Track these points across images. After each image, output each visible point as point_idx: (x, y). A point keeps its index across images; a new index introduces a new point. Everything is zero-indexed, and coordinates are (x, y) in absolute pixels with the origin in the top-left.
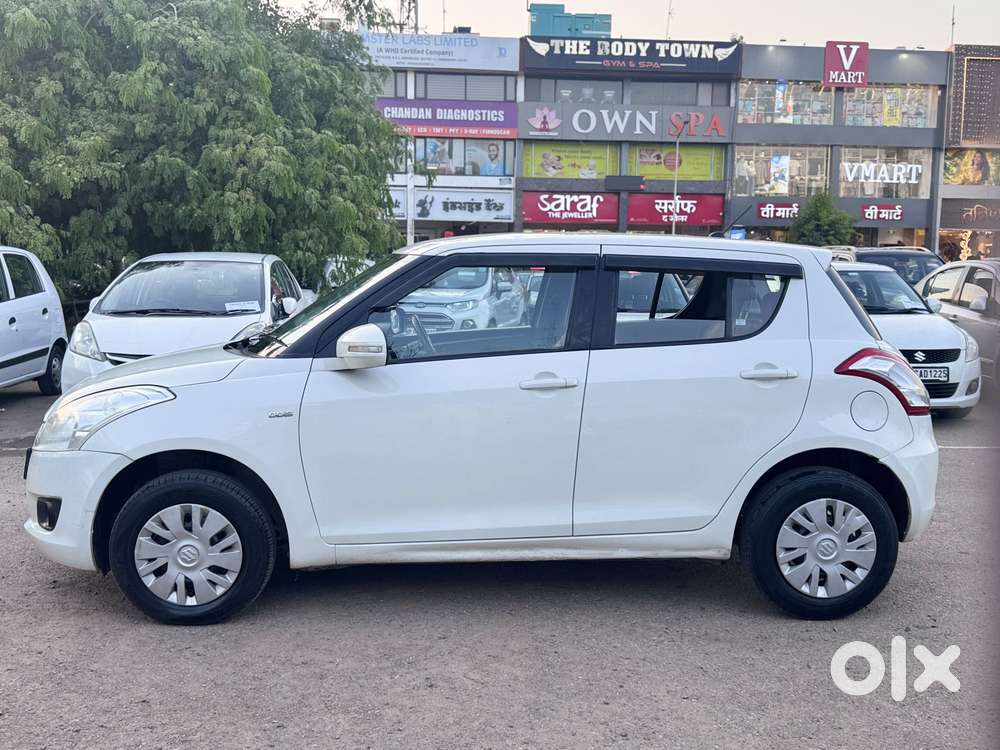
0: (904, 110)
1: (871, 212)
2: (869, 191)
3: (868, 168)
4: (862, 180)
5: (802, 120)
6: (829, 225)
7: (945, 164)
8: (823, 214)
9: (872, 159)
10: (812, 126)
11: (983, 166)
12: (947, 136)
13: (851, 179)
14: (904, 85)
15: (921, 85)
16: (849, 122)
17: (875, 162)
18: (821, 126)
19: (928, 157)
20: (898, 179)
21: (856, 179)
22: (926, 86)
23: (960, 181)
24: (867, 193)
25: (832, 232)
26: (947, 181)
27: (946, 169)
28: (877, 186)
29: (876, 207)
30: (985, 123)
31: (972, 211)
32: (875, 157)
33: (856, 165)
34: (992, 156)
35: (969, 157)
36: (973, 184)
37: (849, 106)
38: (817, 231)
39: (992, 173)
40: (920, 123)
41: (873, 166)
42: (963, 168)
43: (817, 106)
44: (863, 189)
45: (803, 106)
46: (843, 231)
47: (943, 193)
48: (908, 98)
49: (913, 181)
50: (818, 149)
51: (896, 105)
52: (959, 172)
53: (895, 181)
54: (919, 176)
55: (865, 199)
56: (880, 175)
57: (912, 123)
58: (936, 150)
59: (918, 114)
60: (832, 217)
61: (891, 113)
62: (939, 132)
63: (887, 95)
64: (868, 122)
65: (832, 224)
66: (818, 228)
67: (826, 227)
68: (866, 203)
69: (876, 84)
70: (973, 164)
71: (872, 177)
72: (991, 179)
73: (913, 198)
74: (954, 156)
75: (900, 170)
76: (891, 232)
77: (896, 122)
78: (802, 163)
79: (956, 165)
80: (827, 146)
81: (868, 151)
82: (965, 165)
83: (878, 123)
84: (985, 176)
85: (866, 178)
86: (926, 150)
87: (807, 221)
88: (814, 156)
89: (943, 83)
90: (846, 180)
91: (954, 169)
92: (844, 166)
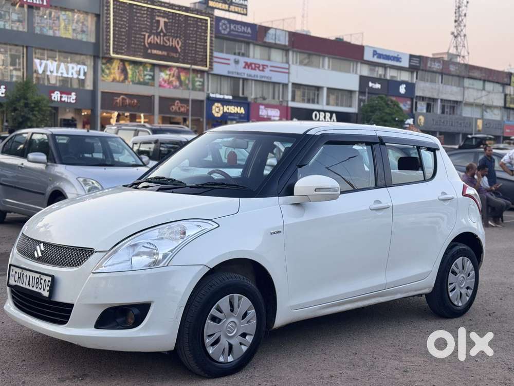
0: (74, 27)
1: (56, 96)
2: (53, 81)
3: (52, 65)
4: (48, 73)
5: (4, 25)
6: (35, 104)
7: (102, 68)
8: (29, 95)
9: (53, 59)
10: (12, 31)
11: (124, 71)
12: (103, 49)
13: (40, 71)
14: (72, 10)
15: (84, 12)
16: (37, 30)
17: (56, 61)
18: (18, 31)
19: (91, 62)
20: (72, 74)
21: (44, 71)
22: (87, 13)
23: (111, 80)
24: (51, 82)
25: (37, 109)
26: (103, 78)
27: (103, 71)
28: (58, 78)
29: (59, 93)
30: (124, 43)
31: (119, 100)
32: (56, 57)
33: (44, 62)
34: (129, 65)
35: (116, 65)
36: (119, 82)
37: (37, 19)
38: (26, 107)
39: (130, 75)
40: (84, 38)
41: (55, 64)
42: (112, 71)
43: (14, 17)
44: (48, 79)
45: (5, 15)
46: (44, 108)
47: (102, 88)
48: (76, 20)
49: (82, 77)
50: (17, 48)
51: (69, 24)
52: (110, 73)
53: (70, 76)
54: (85, 74)
55: (50, 87)
56: (60, 71)
57: (79, 37)
58: (96, 57)
59: (83, 32)
60: (36, 98)
61: (66, 28)
62: (97, 45)
63: (63, 15)
64: (51, 33)
65: (37, 103)
66: (26, 105)
67: (33, 105)
68: (53, 89)
69: (56, 7)
70: (118, 69)
71: (55, 72)
72: (129, 80)
73: (81, 88)
74: (107, 62)
75: (73, 68)
76: (68, 110)
77: (69, 35)
78: (5, 57)
79: (109, 69)
80: (23, 46)
81: (51, 53)
82: (114, 69)
83: (58, 34)
84: (126, 78)
85: (51, 72)
86: (88, 57)
87: (18, 100)
88: (13, 52)
89: (98, 13)
90: (36, 72)
91: (107, 71)
92: (36, 62)
